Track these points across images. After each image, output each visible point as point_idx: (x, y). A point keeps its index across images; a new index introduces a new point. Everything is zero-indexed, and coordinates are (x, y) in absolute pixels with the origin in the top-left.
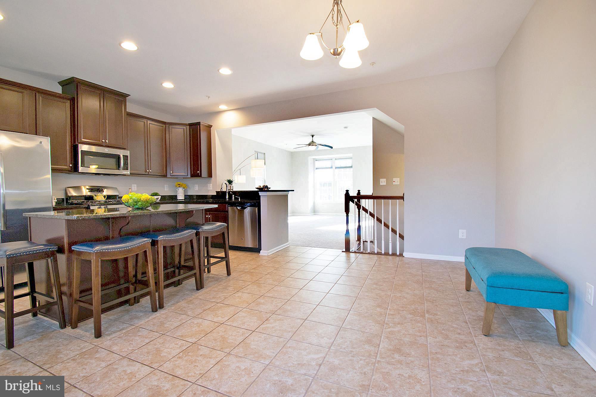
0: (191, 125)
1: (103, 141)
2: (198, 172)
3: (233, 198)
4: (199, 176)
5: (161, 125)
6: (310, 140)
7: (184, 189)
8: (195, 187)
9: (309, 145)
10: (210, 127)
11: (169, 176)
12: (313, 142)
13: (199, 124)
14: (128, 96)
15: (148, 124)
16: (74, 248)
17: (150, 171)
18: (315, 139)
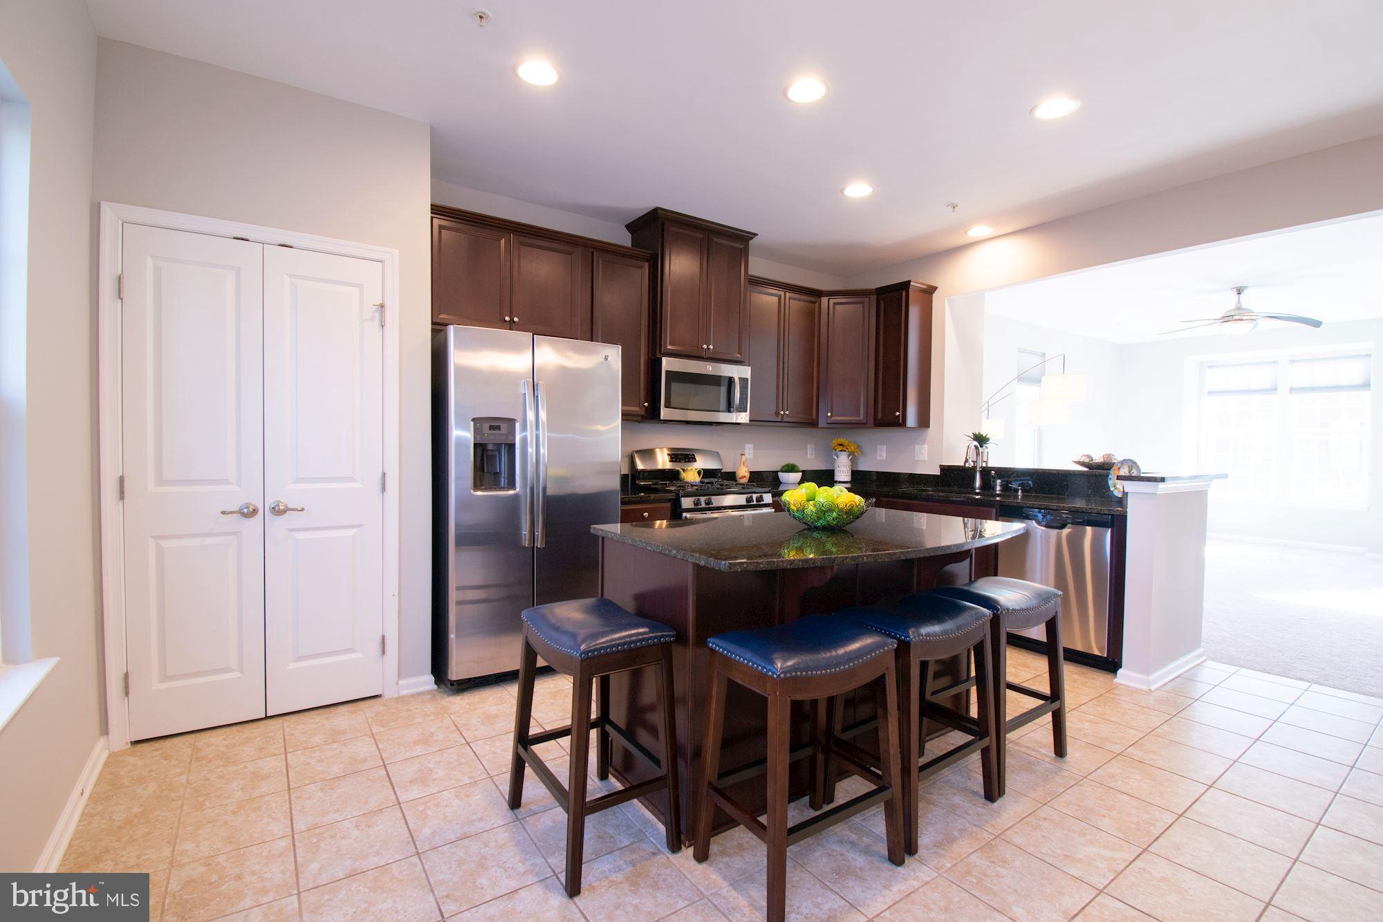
0: (882, 292)
1: (705, 346)
2: (898, 413)
3: (998, 488)
4: (900, 423)
5: (813, 299)
6: (1229, 302)
7: (850, 457)
8: (878, 452)
9: (1227, 318)
10: (931, 290)
11: (822, 423)
12: (1239, 309)
13: (906, 285)
14: (752, 238)
15: (787, 298)
16: (713, 643)
17: (787, 412)
18: (1247, 300)
